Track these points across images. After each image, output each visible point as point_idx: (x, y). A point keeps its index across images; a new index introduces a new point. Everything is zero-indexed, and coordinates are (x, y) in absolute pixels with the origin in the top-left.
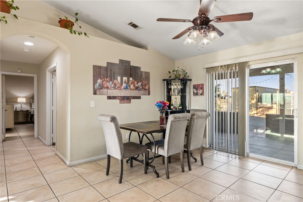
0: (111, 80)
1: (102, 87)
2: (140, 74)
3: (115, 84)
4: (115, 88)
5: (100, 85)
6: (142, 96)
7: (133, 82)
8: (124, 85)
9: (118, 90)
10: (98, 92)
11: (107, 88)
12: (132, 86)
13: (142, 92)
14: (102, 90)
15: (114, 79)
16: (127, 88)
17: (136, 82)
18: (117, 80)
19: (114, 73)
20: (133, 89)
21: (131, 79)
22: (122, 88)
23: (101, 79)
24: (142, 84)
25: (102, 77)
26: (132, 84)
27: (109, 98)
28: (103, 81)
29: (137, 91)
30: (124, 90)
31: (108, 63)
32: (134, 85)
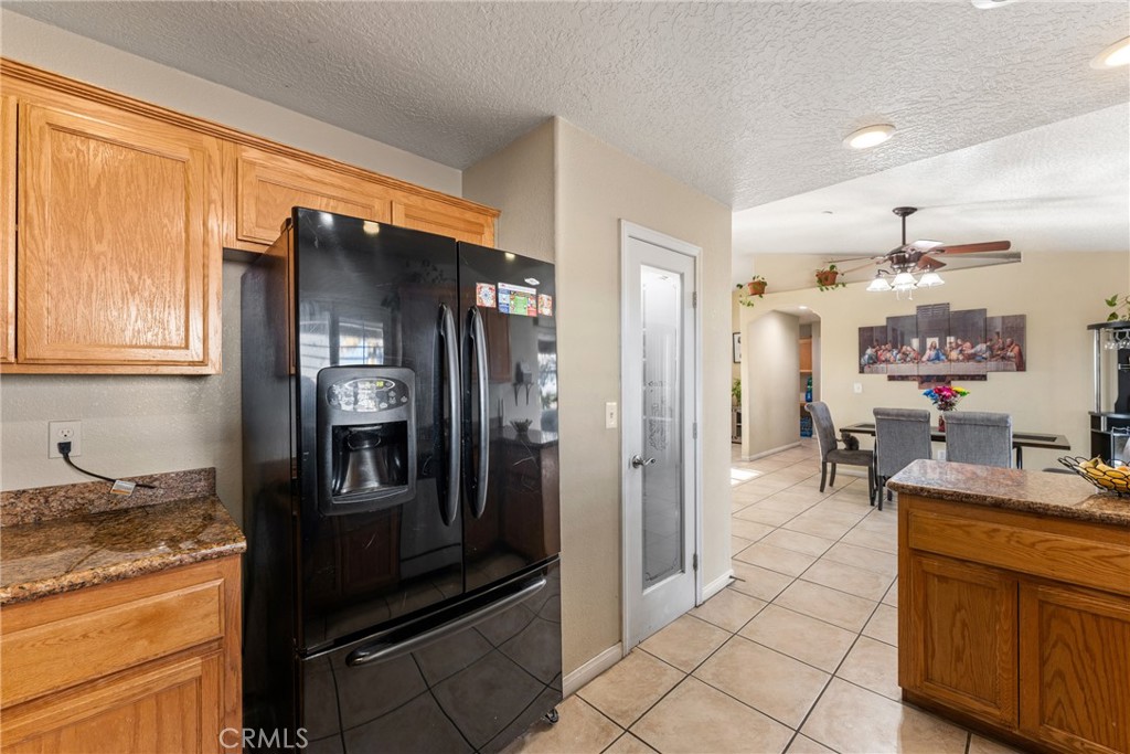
0: (895, 346)
1: (875, 360)
2: (981, 323)
3: (904, 354)
4: (904, 360)
5: (870, 358)
6: (989, 375)
7: (958, 346)
8: (930, 353)
9: (911, 364)
10: (866, 369)
11: (887, 361)
12: (954, 355)
13: (992, 364)
14: (876, 366)
15: (902, 346)
16: (937, 358)
17: (968, 344)
18: (910, 345)
19: (902, 335)
20: (958, 359)
21: (951, 339)
22: (925, 358)
23: (874, 347)
24: (990, 348)
25: (875, 344)
26: (952, 349)
27: (891, 378)
28: (876, 351)
29: (971, 363)
30: (929, 363)
31: (888, 318)
32: (961, 351)
